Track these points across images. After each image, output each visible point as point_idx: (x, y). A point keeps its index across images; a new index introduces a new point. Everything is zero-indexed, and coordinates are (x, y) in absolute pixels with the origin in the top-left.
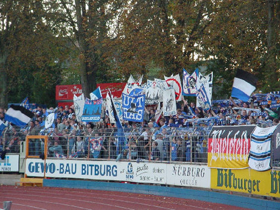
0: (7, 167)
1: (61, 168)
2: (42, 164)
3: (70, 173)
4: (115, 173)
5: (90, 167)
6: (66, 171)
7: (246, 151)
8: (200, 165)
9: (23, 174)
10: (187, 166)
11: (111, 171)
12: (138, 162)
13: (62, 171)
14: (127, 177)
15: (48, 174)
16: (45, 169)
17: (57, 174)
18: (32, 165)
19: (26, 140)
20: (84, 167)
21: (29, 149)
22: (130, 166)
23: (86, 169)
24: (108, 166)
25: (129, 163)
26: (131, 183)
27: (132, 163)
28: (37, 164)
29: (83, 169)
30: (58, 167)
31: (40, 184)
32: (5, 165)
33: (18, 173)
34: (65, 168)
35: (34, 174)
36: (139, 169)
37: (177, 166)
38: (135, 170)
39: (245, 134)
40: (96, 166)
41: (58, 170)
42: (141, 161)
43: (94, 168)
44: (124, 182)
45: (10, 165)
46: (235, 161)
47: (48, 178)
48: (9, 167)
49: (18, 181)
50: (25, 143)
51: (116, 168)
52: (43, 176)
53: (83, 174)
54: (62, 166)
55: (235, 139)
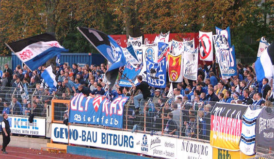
0: (35, 130)
1: (83, 136)
2: (66, 129)
3: (91, 141)
4: (131, 145)
5: (109, 137)
6: (88, 139)
7: (238, 133)
8: (204, 142)
9: (50, 138)
10: (194, 143)
11: (128, 141)
12: (152, 134)
13: (84, 138)
14: (142, 149)
15: (72, 141)
16: (69, 135)
17: (79, 142)
18: (58, 130)
19: (52, 103)
20: (104, 136)
21: (55, 114)
22: (145, 138)
23: (106, 138)
24: (126, 136)
25: (144, 134)
26: (146, 156)
27: (147, 135)
28: (61, 129)
29: (103, 138)
30: (80, 134)
31: (65, 150)
32: (33, 128)
33: (45, 137)
34: (86, 136)
35: (59, 140)
36: (153, 142)
37: (186, 141)
38: (149, 143)
39: (238, 115)
40: (115, 135)
41: (80, 137)
42: (155, 134)
43: (112, 137)
44: (140, 154)
45: (37, 129)
47: (71, 144)
48: (37, 130)
49: (45, 146)
50: (51, 107)
51: (133, 139)
52: (67, 142)
53: (103, 143)
54: (84, 134)
55: (231, 119)
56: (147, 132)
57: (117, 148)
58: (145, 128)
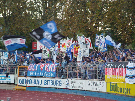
0: (9, 81)
1: (34, 82)
2: (25, 80)
3: (39, 84)
4: (60, 84)
6: (37, 83)
7: (124, 74)
8: (101, 81)
9: (17, 84)
10: (95, 81)
11: (58, 83)
12: (72, 79)
13: (35, 83)
14: (66, 86)
15: (29, 85)
16: (27, 82)
17: (33, 85)
18: (21, 80)
19: (18, 68)
20: (46, 81)
23: (47, 82)
24: (57, 81)
26: (68, 89)
28: (23, 80)
29: (45, 82)
31: (25, 89)
32: (8, 80)
33: (14, 84)
35: (22, 85)
36: (72, 83)
37: (91, 81)
38: (70, 83)
39: (123, 66)
40: (51, 81)
42: (73, 79)
44: (65, 88)
45: (10, 80)
46: (119, 79)
47: (28, 86)
48: (10, 81)
49: (14, 88)
50: (18, 70)
51: (61, 82)
52: (26, 85)
53: (45, 85)
54: (35, 81)
55: (119, 69)
56: (69, 78)
57: (53, 86)
58: (68, 76)
